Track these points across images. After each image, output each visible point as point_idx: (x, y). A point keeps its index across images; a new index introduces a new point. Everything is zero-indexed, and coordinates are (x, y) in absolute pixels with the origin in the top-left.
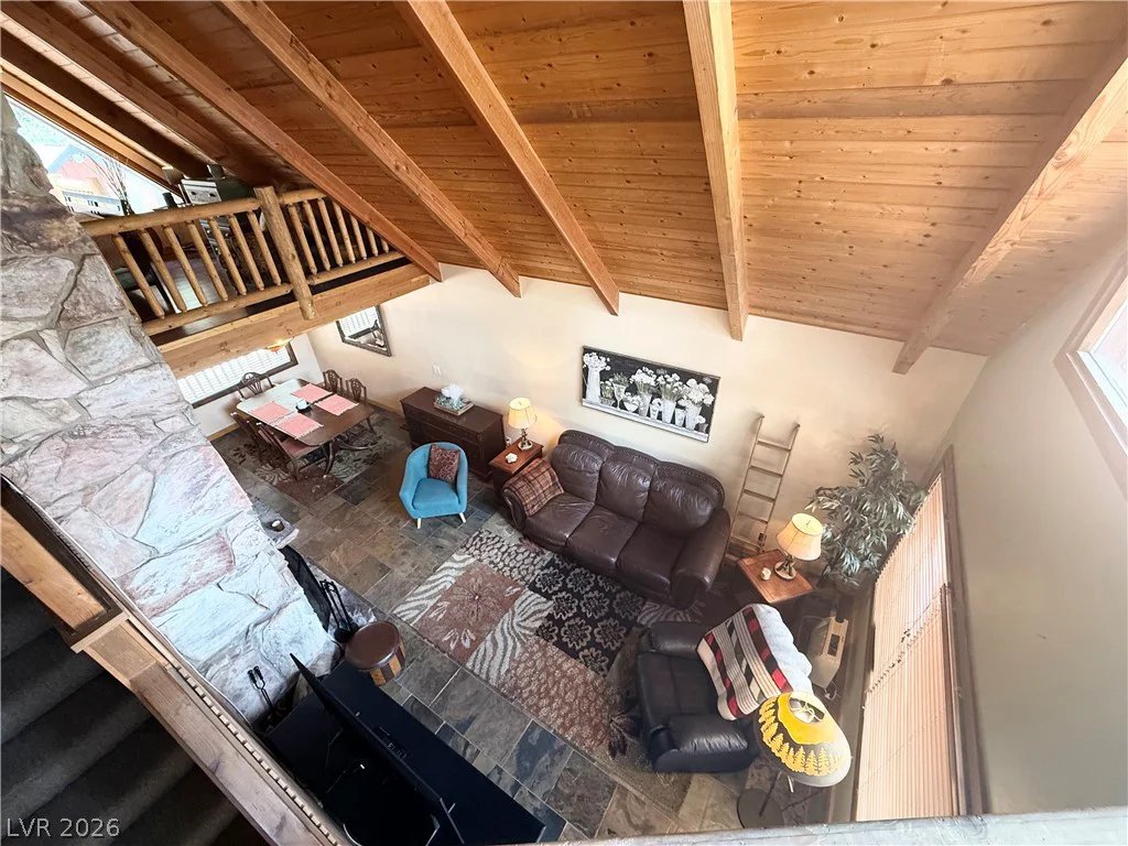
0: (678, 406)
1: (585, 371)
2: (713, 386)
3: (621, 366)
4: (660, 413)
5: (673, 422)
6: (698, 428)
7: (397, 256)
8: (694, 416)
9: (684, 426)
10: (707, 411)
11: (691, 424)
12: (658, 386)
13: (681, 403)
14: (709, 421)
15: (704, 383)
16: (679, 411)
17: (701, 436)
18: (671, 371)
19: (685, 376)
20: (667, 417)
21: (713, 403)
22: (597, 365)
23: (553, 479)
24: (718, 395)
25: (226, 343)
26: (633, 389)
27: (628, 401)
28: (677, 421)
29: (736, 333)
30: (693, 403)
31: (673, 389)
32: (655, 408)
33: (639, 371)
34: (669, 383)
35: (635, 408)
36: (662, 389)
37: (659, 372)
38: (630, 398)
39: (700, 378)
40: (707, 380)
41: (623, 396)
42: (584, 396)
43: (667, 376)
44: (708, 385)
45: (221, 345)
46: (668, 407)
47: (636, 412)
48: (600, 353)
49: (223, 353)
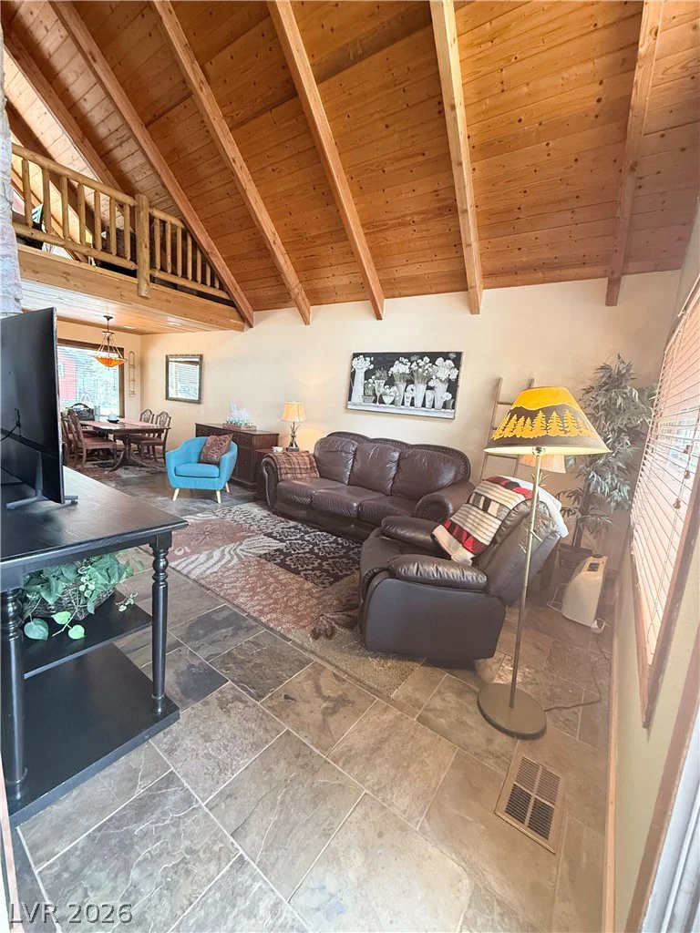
0: (429, 388)
1: (353, 375)
2: (457, 360)
3: (382, 361)
4: (413, 398)
5: (424, 405)
6: (445, 406)
7: (224, 295)
8: (442, 394)
9: (433, 407)
10: (452, 386)
11: (439, 404)
12: (412, 373)
13: (431, 384)
14: (454, 397)
15: (450, 359)
16: (429, 392)
17: (448, 413)
18: (422, 355)
19: (434, 357)
20: (418, 402)
21: (458, 376)
22: (363, 365)
23: (311, 463)
24: (462, 369)
25: (69, 274)
26: (391, 382)
27: (386, 394)
28: (427, 404)
29: (474, 308)
30: (441, 381)
31: (424, 372)
32: (409, 395)
33: (397, 362)
34: (420, 367)
35: (391, 399)
36: (415, 374)
37: (413, 359)
38: (388, 391)
39: (445, 356)
40: (453, 356)
41: (382, 390)
42: (350, 400)
43: (419, 361)
44: (454, 361)
45: (65, 273)
46: (419, 390)
47: (393, 403)
48: (365, 355)
49: (64, 280)
